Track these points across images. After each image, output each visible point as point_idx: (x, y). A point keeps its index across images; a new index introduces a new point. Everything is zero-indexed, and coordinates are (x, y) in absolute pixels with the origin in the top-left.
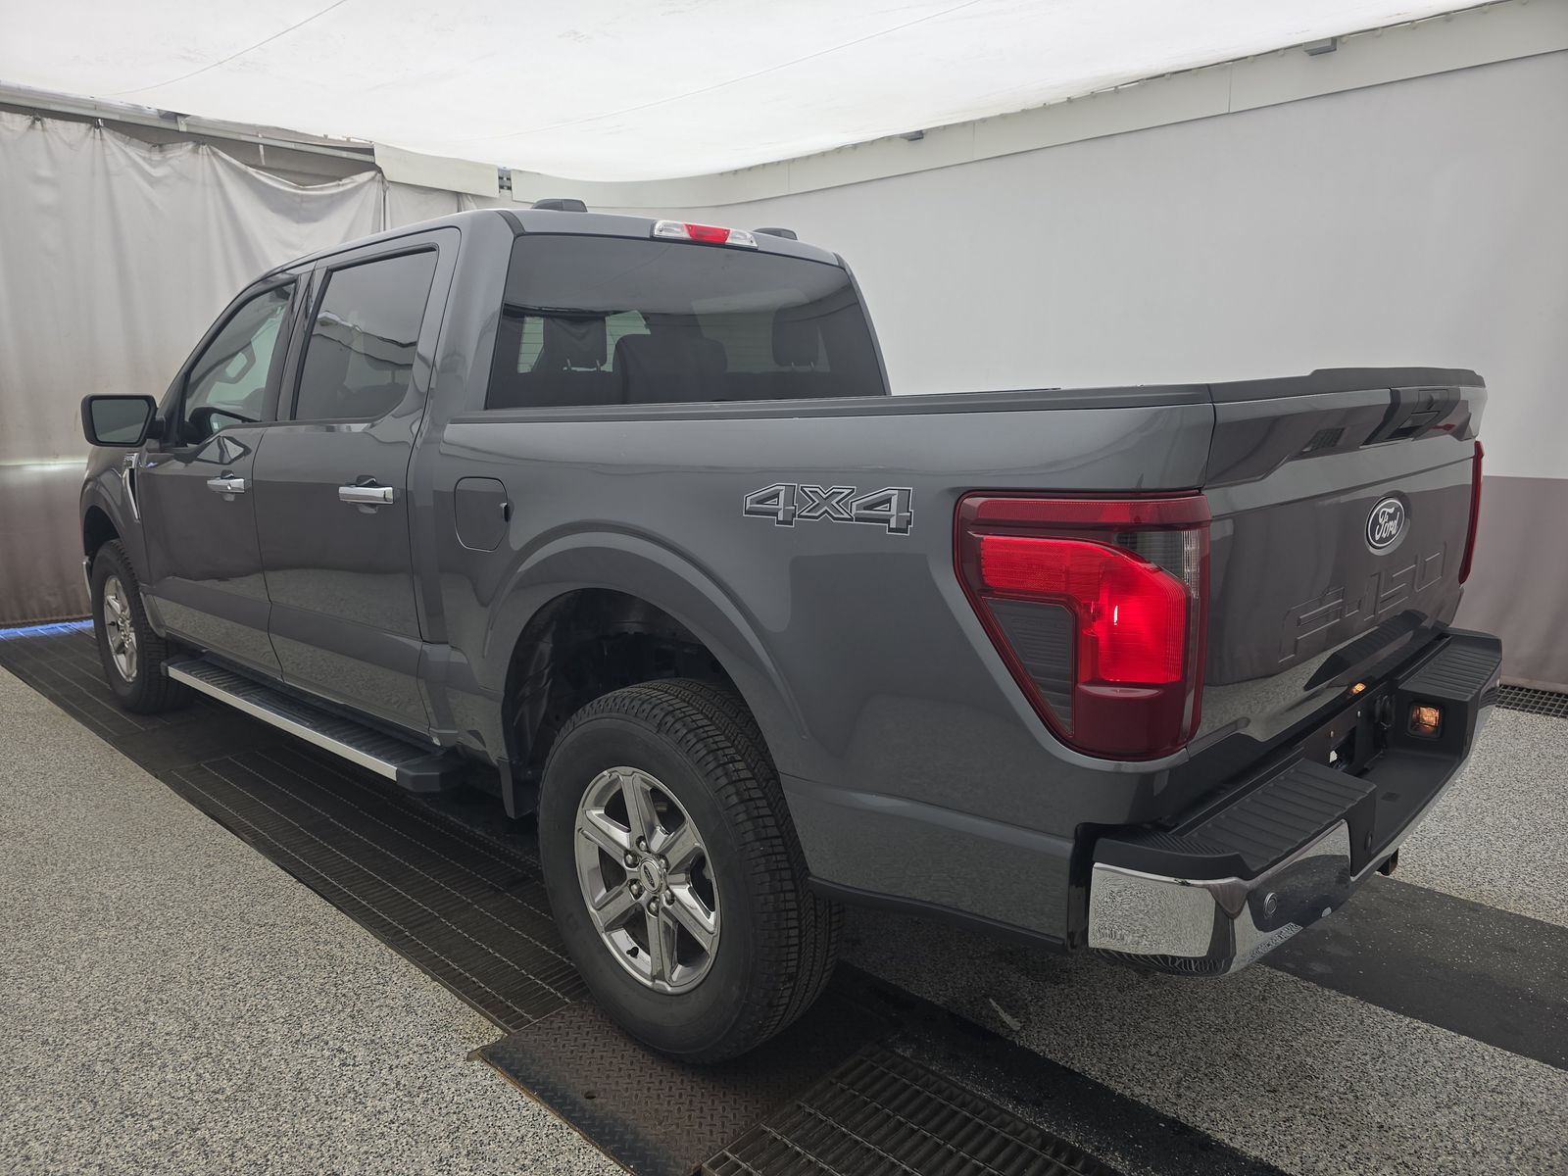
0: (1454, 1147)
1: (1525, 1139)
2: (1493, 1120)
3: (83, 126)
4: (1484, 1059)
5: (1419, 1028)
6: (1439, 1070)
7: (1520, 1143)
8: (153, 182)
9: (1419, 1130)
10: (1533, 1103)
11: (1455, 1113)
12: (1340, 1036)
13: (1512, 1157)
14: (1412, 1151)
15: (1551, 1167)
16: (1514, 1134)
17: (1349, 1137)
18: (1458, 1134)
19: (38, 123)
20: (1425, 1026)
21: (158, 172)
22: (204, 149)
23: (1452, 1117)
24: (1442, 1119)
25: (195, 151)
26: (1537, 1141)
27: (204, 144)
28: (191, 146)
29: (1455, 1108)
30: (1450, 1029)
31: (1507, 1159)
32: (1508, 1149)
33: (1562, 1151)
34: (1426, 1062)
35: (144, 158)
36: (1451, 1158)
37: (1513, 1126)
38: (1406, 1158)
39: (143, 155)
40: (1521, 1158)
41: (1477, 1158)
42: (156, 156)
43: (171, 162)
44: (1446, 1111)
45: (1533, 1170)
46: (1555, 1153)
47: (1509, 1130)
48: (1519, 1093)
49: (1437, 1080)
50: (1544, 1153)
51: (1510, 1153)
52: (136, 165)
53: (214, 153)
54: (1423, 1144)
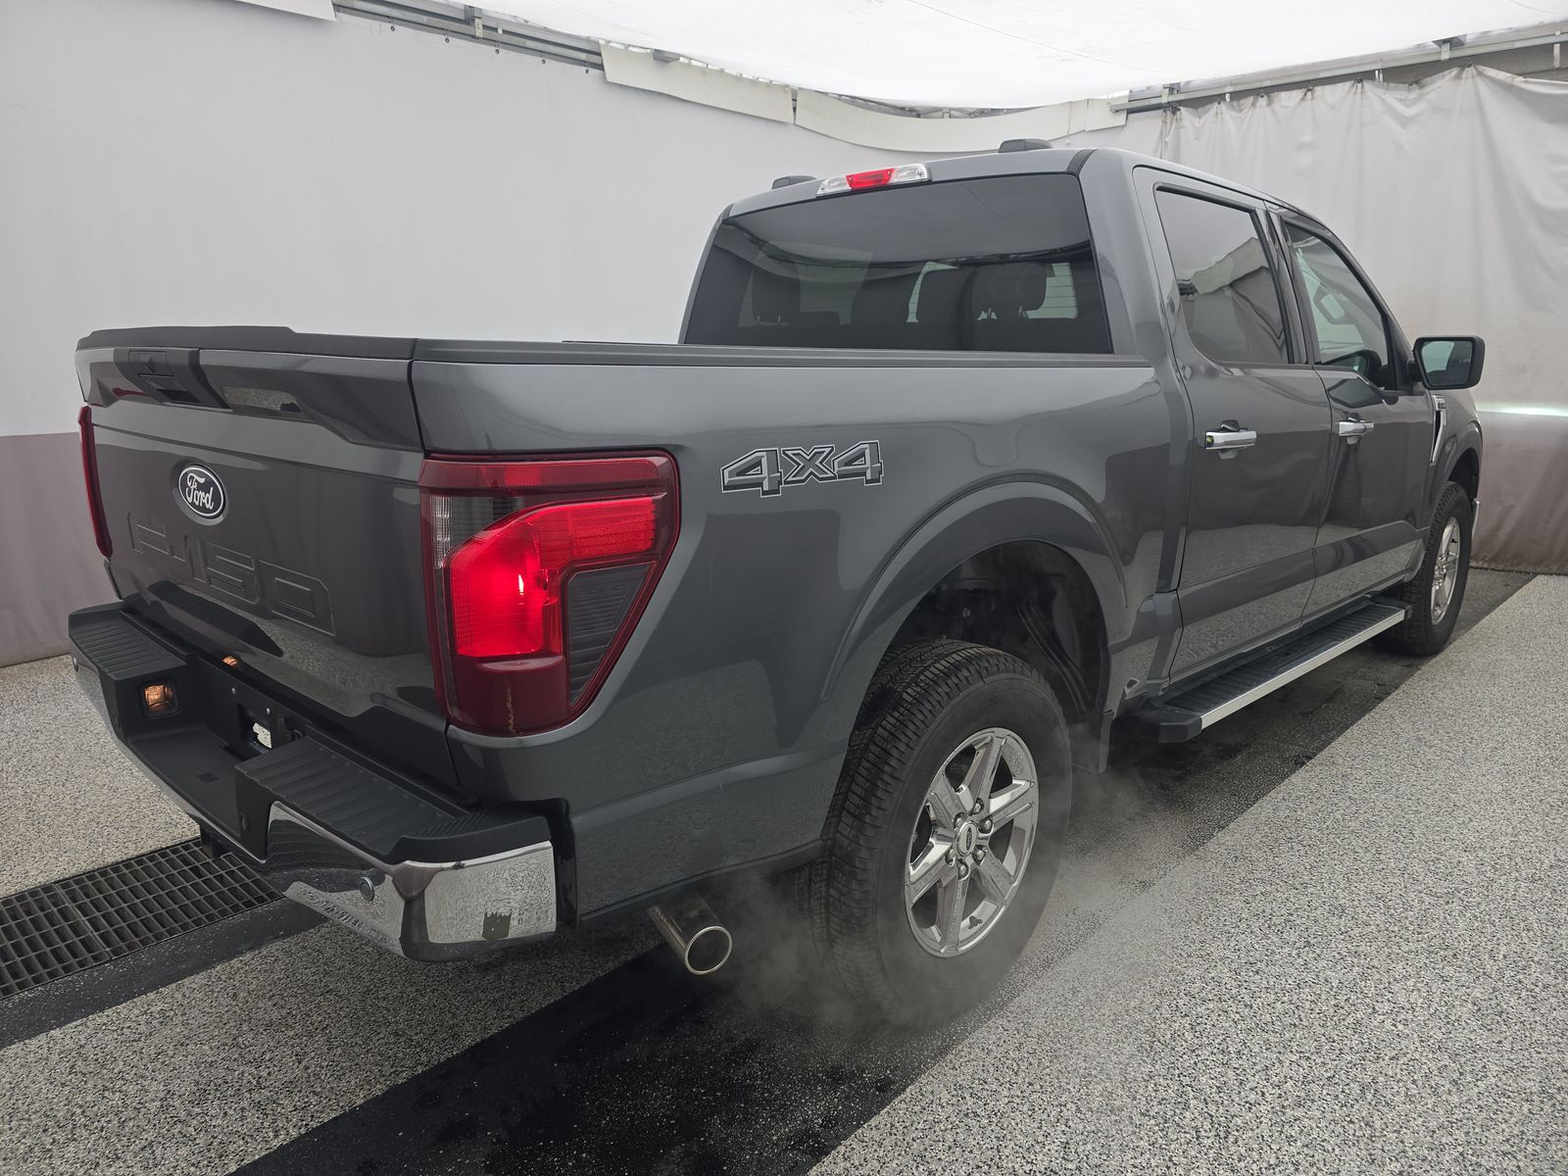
0: (122, 1078)
1: (85, 1134)
2: (122, 1124)
3: (1348, 84)
4: (193, 1165)
5: (276, 1136)
6: (208, 1118)
7: (85, 1126)
8: (1405, 122)
9: (159, 1066)
10: (111, 1166)
11: (153, 1100)
12: (307, 1068)
13: (79, 1111)
14: (144, 1051)
15: (45, 1131)
16: (96, 1128)
17: (189, 1021)
18: (132, 1089)
19: (1309, 94)
20: (275, 1144)
21: (1409, 112)
22: (1470, 71)
23: (151, 1095)
24: (156, 1088)
25: (1458, 77)
26: (75, 1140)
27: (1469, 66)
28: (1455, 71)
29: (159, 1104)
30: (255, 1163)
31: (81, 1107)
32: (88, 1113)
33: (50, 1150)
34: (226, 1113)
35: (1401, 100)
36: (116, 1071)
37: (103, 1133)
38: (141, 1044)
39: (1399, 97)
40: (72, 1116)
41: (100, 1087)
42: (1415, 93)
43: (1426, 97)
44: (162, 1095)
45: (55, 1116)
46: (52, 1144)
47: (103, 1127)
48: (130, 1163)
49: (197, 1110)
50: (60, 1137)
51: (83, 1112)
52: (1391, 109)
53: (1480, 74)
54: (144, 1061)
